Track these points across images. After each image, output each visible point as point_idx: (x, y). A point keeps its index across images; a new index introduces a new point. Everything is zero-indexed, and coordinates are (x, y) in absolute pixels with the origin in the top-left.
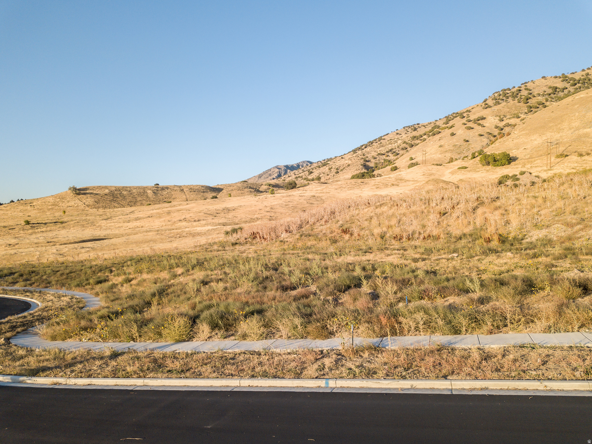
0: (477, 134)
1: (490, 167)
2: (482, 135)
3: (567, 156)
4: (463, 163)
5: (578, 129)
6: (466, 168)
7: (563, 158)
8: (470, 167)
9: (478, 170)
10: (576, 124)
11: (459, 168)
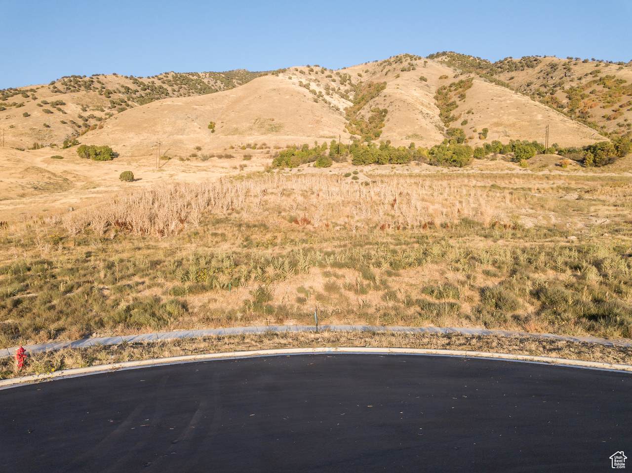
0: (59, 120)
1: (90, 161)
2: (65, 123)
3: (170, 159)
4: (53, 151)
5: (171, 134)
6: (62, 158)
7: (167, 160)
8: (65, 157)
9: (78, 162)
10: (169, 129)
11: (52, 157)
